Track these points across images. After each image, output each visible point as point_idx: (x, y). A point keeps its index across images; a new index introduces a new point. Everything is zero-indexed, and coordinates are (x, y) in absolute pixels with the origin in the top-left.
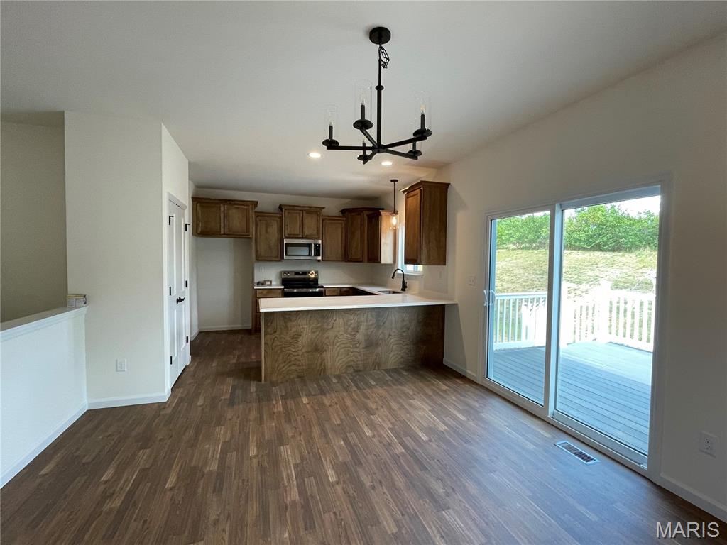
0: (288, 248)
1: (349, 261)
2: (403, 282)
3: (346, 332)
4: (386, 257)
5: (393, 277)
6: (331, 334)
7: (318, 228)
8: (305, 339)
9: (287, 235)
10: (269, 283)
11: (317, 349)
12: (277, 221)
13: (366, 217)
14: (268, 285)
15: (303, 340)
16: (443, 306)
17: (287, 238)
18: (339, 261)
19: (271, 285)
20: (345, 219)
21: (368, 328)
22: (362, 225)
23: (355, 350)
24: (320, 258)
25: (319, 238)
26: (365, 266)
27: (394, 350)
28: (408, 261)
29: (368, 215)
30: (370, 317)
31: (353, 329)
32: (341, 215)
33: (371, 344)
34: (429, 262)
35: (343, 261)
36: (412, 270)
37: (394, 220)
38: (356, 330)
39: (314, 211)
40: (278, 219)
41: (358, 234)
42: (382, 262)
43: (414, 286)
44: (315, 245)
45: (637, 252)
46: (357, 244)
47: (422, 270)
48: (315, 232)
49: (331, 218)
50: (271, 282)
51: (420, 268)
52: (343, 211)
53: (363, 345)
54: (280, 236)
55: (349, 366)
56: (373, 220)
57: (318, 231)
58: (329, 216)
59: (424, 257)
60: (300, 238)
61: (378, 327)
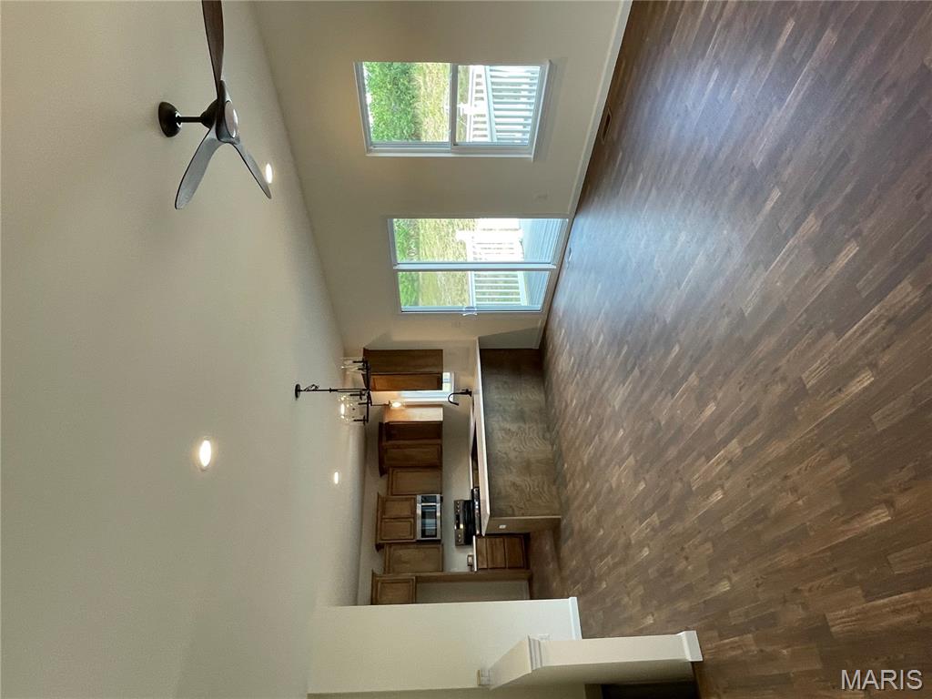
0: (427, 534)
1: (441, 463)
2: (462, 393)
3: (509, 441)
4: (435, 415)
5: (457, 404)
6: (512, 455)
7: (402, 500)
8: (518, 479)
9: (412, 537)
10: (470, 558)
11: (527, 467)
12: (395, 550)
13: (390, 442)
14: (473, 559)
15: (518, 480)
16: (481, 350)
17: (415, 536)
18: (441, 474)
19: (472, 556)
20: (391, 469)
21: (505, 419)
22: (398, 447)
23: (527, 431)
24: (438, 496)
25: (415, 499)
26: (446, 442)
27: (525, 395)
28: (439, 386)
29: (388, 440)
30: (495, 419)
31: (506, 434)
32: (386, 476)
33: (521, 416)
34: (440, 365)
35: (441, 470)
36: (449, 385)
37: (396, 405)
38: (508, 431)
39: (382, 504)
40: (392, 549)
41: (408, 451)
42: (442, 419)
43: (465, 381)
44: (423, 502)
45: (421, 116)
46: (420, 452)
47: (448, 374)
48: (408, 503)
49: (390, 487)
50: (469, 556)
51: (446, 376)
52: (383, 472)
53: (522, 425)
54: (412, 546)
55: (544, 436)
56: (393, 432)
57: (407, 499)
58: (388, 488)
59: (435, 370)
60: (415, 522)
61: (505, 411)
